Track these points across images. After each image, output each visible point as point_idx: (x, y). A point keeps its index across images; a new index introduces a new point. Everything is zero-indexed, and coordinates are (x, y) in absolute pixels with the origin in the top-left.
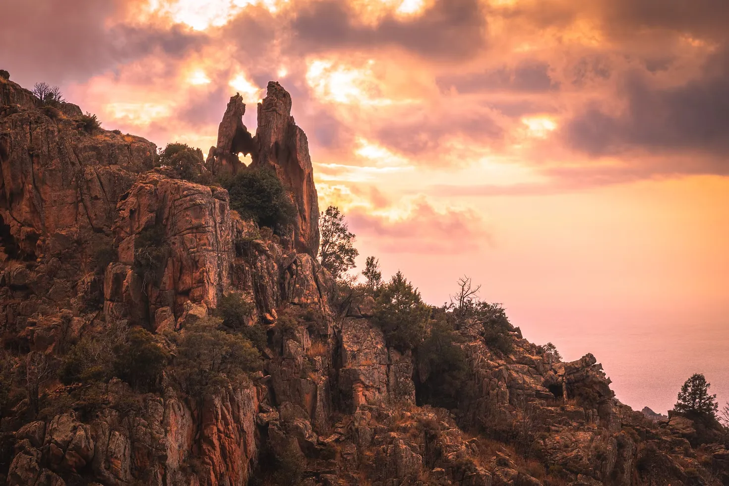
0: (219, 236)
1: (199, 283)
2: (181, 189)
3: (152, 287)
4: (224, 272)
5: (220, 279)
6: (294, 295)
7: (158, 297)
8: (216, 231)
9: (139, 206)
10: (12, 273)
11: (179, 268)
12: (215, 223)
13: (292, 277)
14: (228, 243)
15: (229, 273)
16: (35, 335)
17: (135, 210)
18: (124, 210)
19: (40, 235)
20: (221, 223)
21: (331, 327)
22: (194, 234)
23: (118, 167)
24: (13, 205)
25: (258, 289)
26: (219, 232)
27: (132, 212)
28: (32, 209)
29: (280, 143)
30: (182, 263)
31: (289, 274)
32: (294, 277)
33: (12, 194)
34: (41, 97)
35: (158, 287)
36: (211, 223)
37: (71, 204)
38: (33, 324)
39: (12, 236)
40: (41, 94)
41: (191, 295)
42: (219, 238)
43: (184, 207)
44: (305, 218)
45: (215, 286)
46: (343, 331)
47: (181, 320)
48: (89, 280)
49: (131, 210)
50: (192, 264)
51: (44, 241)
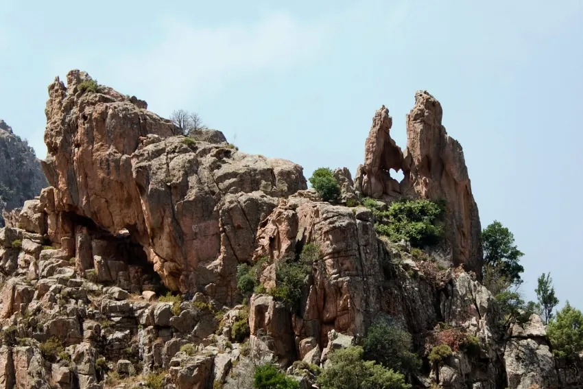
0: (364, 259)
1: (343, 310)
2: (320, 213)
3: (296, 318)
4: (371, 297)
5: (367, 304)
6: (451, 317)
7: (302, 327)
8: (360, 254)
9: (278, 233)
10: (155, 312)
11: (322, 297)
12: (359, 245)
13: (447, 298)
14: (373, 266)
15: (377, 298)
16: (179, 375)
17: (274, 238)
18: (264, 238)
19: (182, 270)
20: (365, 246)
21: (493, 350)
22: (336, 260)
23: (261, 193)
24: (155, 240)
25: (410, 313)
26: (363, 255)
27: (272, 240)
28: (173, 243)
29: (432, 156)
30: (325, 290)
31: (444, 295)
32: (450, 297)
33: (152, 229)
34: (180, 126)
35: (302, 317)
36: (355, 246)
37: (213, 235)
38: (177, 364)
39: (156, 272)
40: (180, 122)
41: (336, 323)
42: (364, 262)
43: (324, 231)
44: (464, 234)
45: (362, 313)
46: (506, 353)
47: (326, 350)
48: (234, 315)
49: (270, 238)
50: (336, 290)
51: (187, 276)
